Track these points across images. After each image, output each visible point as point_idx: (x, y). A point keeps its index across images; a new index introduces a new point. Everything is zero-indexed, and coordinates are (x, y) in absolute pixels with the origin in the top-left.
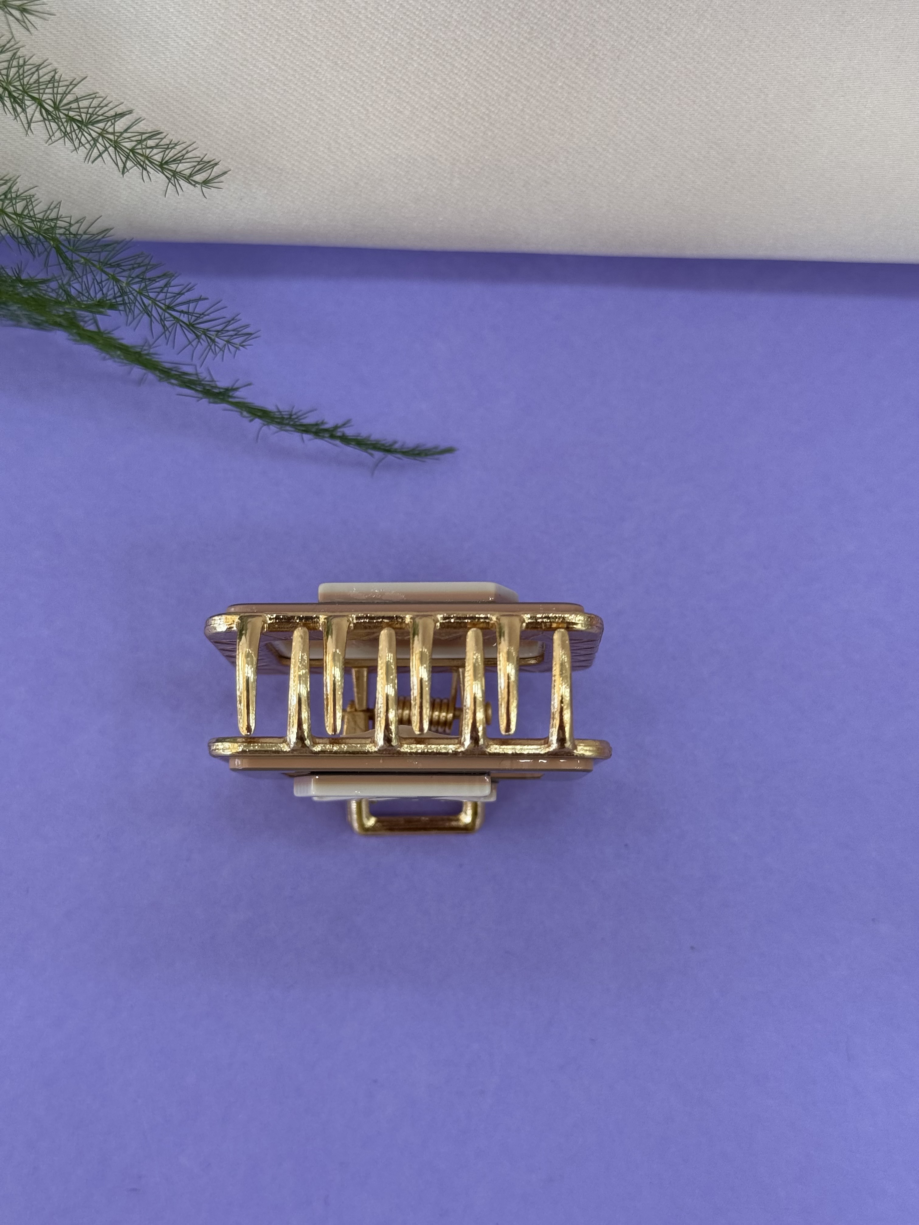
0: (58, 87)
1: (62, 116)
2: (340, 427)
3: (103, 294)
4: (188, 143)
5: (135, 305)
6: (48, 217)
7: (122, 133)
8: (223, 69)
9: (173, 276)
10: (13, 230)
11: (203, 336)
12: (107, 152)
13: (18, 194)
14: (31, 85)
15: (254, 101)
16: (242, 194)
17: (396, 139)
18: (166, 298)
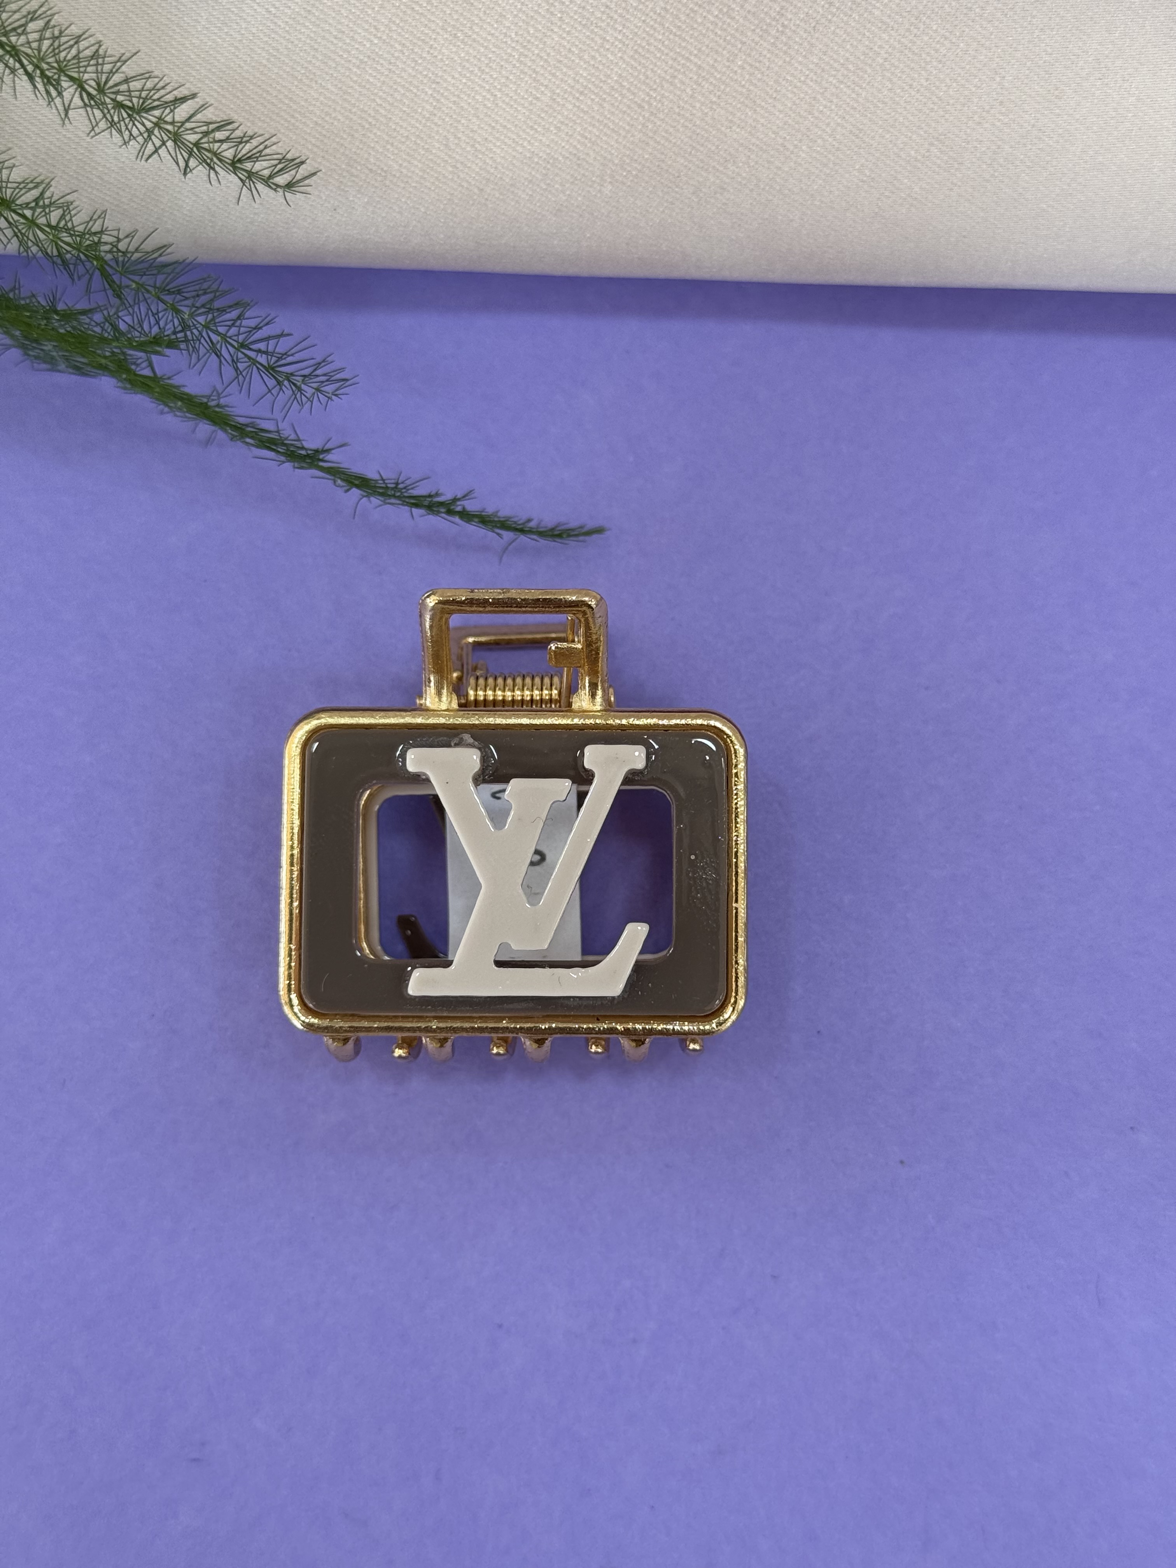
0: (103, 64)
1: (108, 100)
2: (459, 500)
3: (160, 328)
4: (267, 136)
5: (200, 343)
6: (90, 230)
7: (183, 123)
8: (312, 43)
9: (249, 305)
10: (46, 246)
11: (286, 383)
12: (164, 147)
13: (53, 201)
14: (69, 61)
15: (352, 84)
16: (336, 203)
17: (532, 133)
18: (239, 334)
